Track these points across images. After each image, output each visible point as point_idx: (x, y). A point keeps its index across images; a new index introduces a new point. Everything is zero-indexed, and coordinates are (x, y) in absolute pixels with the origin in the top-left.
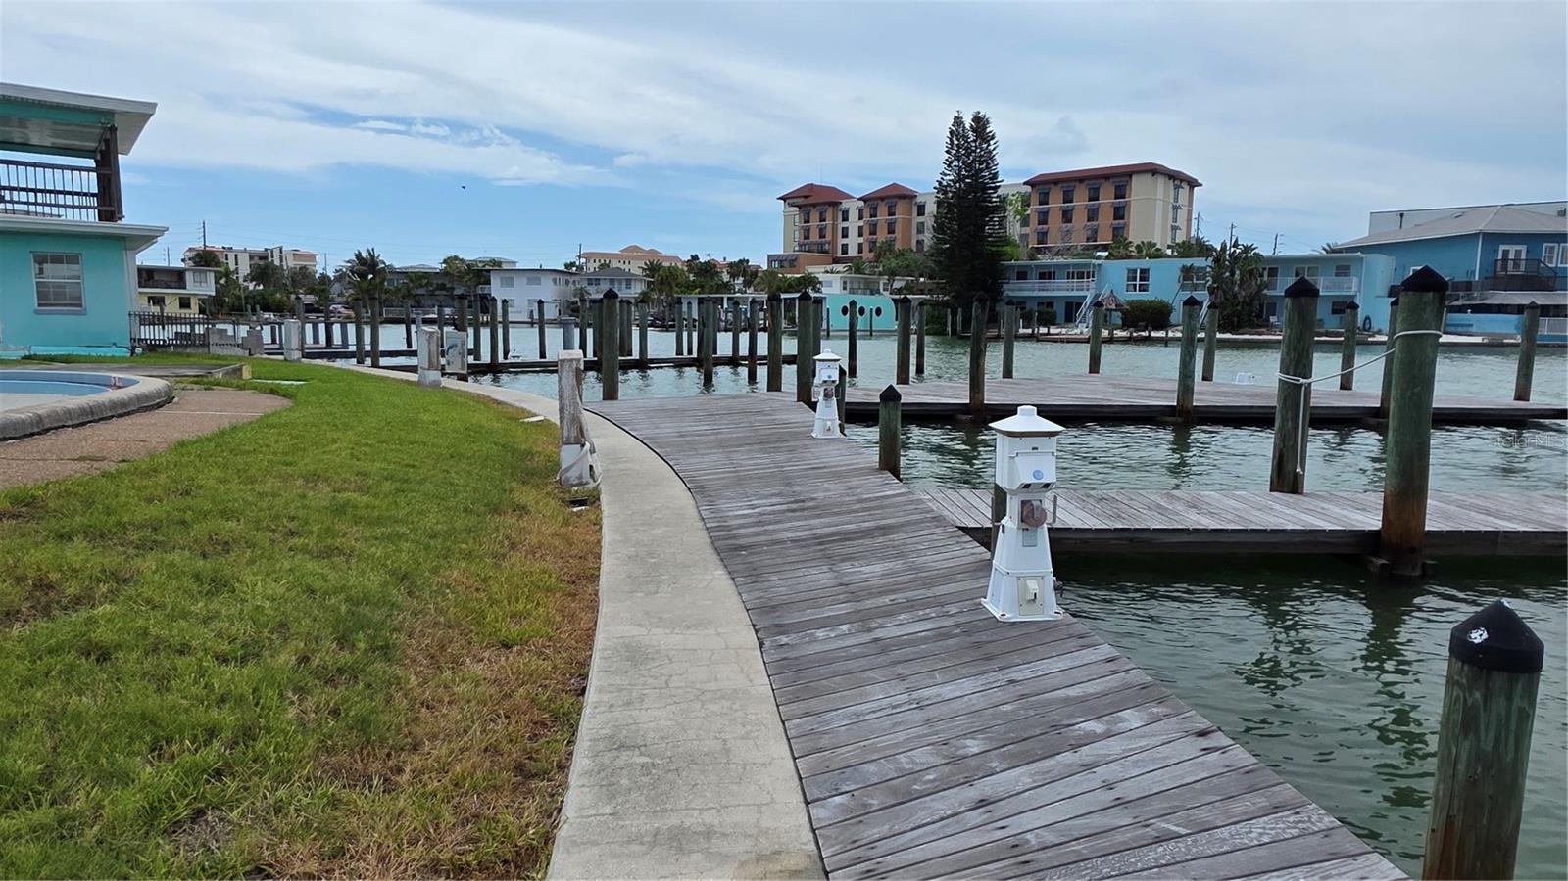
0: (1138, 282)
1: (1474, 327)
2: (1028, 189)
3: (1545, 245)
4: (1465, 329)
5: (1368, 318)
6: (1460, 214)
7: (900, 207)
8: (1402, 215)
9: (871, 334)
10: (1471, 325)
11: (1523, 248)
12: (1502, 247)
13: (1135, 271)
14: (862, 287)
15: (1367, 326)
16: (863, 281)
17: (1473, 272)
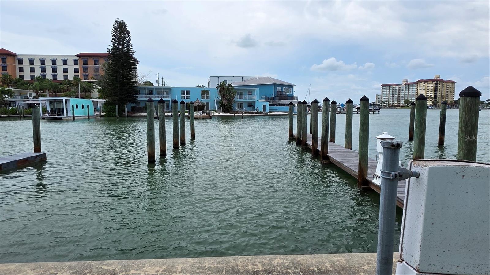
0: (186, 96)
1: (278, 110)
2: (77, 58)
3: (284, 88)
4: (275, 111)
5: (258, 108)
6: (258, 78)
7: (9, 60)
8: (219, 78)
9: (74, 119)
10: (277, 109)
11: (280, 88)
12: (278, 88)
13: (184, 91)
14: (18, 95)
15: (258, 110)
16: (18, 92)
17: (273, 94)
